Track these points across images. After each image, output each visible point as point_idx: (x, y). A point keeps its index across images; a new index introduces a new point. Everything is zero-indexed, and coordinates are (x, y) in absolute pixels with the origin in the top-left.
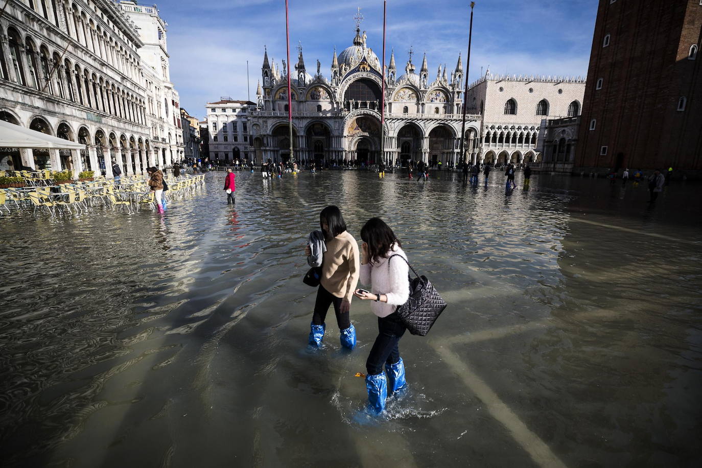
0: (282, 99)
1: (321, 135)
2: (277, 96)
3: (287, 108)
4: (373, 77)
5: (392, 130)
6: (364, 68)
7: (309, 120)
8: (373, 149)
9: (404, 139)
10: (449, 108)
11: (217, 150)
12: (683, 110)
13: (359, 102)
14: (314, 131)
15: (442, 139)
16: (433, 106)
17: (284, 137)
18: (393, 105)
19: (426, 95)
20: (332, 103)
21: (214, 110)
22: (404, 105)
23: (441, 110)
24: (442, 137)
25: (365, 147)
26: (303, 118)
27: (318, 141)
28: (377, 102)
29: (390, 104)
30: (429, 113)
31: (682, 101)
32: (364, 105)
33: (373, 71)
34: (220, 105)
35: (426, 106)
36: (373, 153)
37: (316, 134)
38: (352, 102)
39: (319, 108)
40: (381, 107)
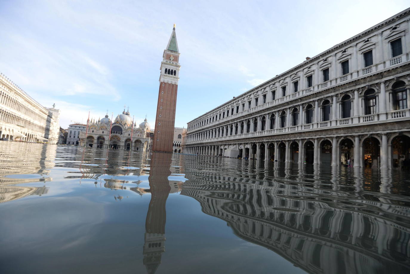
0: (92, 129)
1: (103, 139)
2: (91, 128)
3: (93, 131)
4: (120, 126)
5: (124, 140)
6: (117, 123)
7: (98, 135)
8: (118, 145)
13: (115, 131)
15: (140, 143)
17: (90, 139)
18: (125, 133)
20: (107, 131)
22: (129, 133)
25: (116, 144)
26: (97, 134)
27: (101, 141)
28: (120, 132)
30: (136, 136)
31: (158, 139)
32: (117, 133)
33: (120, 124)
34: (75, 125)
35: (135, 134)
36: (118, 146)
37: (101, 139)
38: (113, 131)
39: (103, 132)
40: (121, 134)
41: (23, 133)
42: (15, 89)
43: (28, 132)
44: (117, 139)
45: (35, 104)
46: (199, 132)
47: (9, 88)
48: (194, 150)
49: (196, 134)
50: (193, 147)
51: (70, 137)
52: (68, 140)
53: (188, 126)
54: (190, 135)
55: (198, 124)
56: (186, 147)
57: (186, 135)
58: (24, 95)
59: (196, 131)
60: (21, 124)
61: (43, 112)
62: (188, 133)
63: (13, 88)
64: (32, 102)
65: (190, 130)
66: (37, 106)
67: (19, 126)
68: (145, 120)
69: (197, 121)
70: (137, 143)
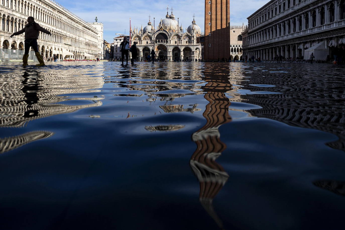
1: (147, 51)
2: (134, 39)
4: (164, 32)
5: (170, 49)
6: (161, 30)
7: (143, 47)
8: (165, 55)
9: (176, 52)
10: (190, 41)
11: (116, 56)
12: (210, 46)
13: (160, 40)
14: (145, 50)
15: (189, 52)
16: (185, 41)
18: (171, 41)
19: (182, 38)
20: (151, 41)
21: (116, 40)
22: (175, 41)
23: (188, 42)
24: (189, 51)
25: (163, 55)
26: (141, 46)
27: (147, 53)
28: (165, 40)
29: (170, 41)
30: (184, 43)
31: (210, 45)
32: (162, 41)
33: (164, 30)
34: (119, 38)
35: (182, 41)
36: (165, 57)
37: (146, 51)
38: (157, 40)
39: (147, 43)
40: (167, 42)
41: (71, 51)
42: (58, 8)
43: (76, 49)
44: (163, 49)
45: (78, 20)
46: (264, 28)
47: (52, 7)
48: (260, 54)
49: (260, 32)
50: (257, 51)
51: (116, 51)
52: (114, 55)
53: (249, 22)
54: (252, 34)
55: (263, 16)
56: (249, 52)
57: (247, 35)
58: (66, 13)
59: (261, 28)
60: (68, 43)
61: (86, 28)
62: (249, 31)
63: (56, 6)
64: (75, 18)
65: (252, 27)
66: (80, 21)
67: (66, 44)
68: (193, 23)
69: (260, 13)
70: (186, 52)
